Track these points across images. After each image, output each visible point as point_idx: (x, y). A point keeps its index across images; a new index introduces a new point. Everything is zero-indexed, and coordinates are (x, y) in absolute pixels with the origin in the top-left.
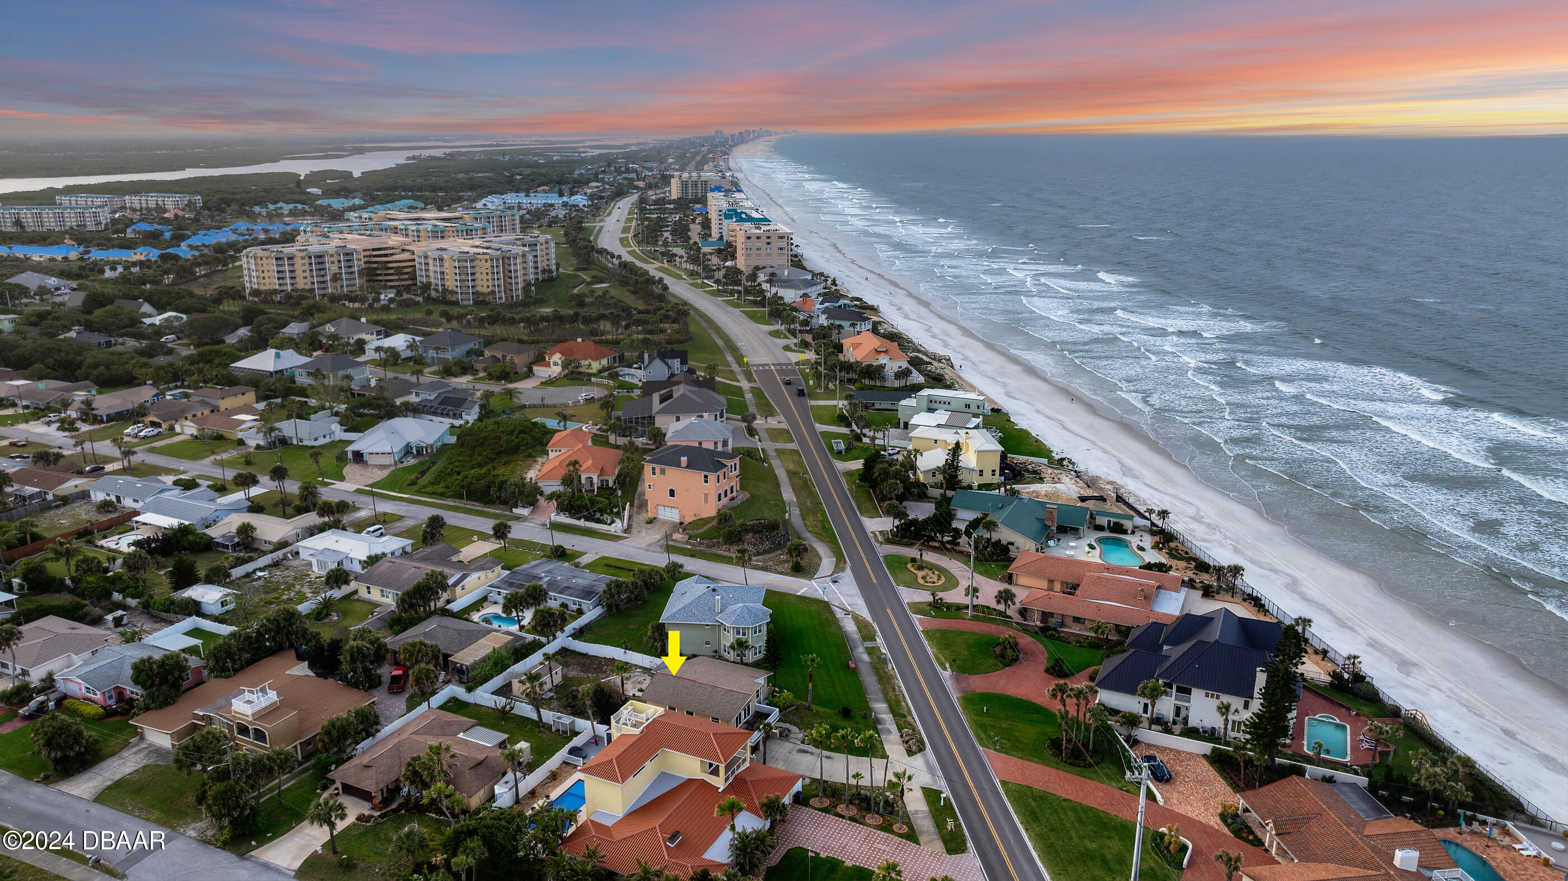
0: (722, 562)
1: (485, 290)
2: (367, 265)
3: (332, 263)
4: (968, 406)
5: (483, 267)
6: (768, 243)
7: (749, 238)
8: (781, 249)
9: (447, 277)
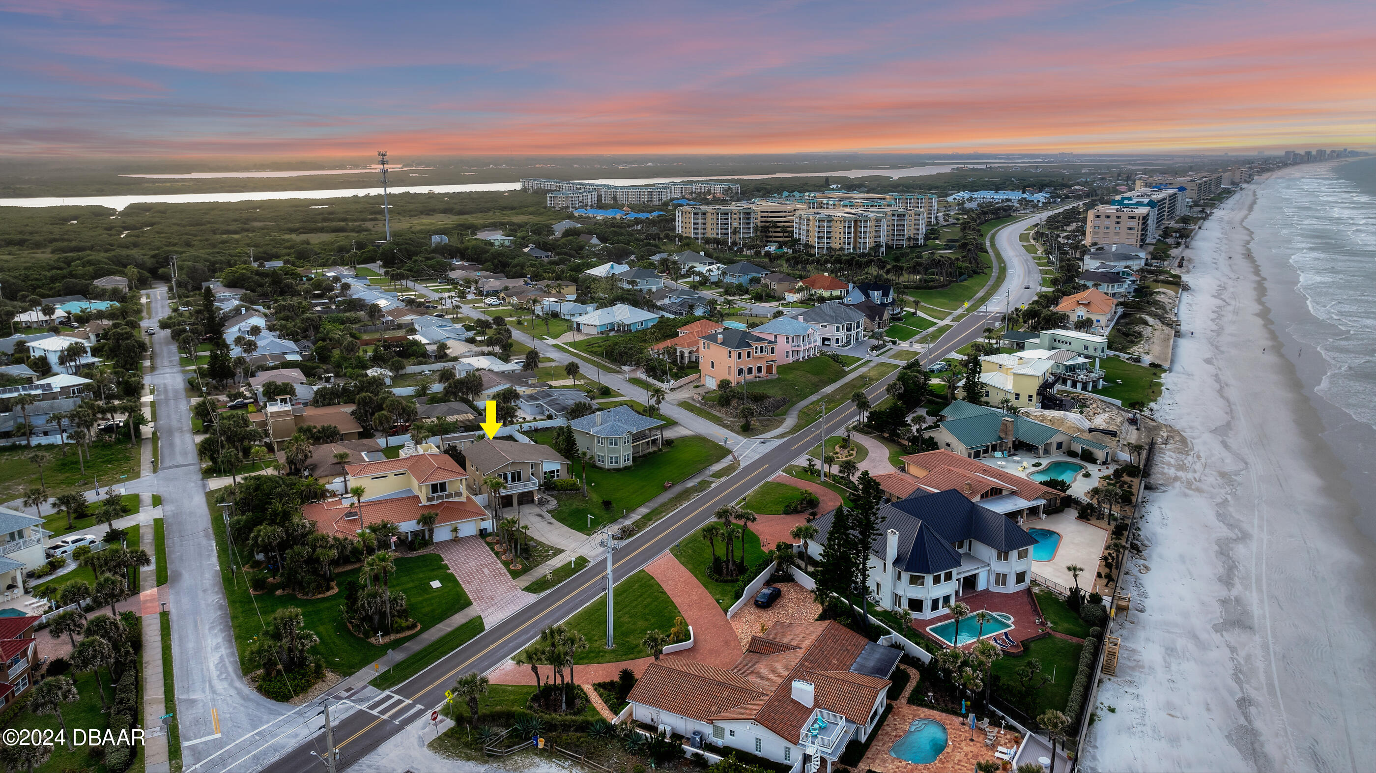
0: (709, 419)
1: (838, 247)
2: (763, 224)
3: (735, 219)
4: (1086, 348)
5: (838, 228)
6: (1118, 223)
7: (1098, 217)
8: (1131, 229)
9: (810, 234)
